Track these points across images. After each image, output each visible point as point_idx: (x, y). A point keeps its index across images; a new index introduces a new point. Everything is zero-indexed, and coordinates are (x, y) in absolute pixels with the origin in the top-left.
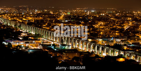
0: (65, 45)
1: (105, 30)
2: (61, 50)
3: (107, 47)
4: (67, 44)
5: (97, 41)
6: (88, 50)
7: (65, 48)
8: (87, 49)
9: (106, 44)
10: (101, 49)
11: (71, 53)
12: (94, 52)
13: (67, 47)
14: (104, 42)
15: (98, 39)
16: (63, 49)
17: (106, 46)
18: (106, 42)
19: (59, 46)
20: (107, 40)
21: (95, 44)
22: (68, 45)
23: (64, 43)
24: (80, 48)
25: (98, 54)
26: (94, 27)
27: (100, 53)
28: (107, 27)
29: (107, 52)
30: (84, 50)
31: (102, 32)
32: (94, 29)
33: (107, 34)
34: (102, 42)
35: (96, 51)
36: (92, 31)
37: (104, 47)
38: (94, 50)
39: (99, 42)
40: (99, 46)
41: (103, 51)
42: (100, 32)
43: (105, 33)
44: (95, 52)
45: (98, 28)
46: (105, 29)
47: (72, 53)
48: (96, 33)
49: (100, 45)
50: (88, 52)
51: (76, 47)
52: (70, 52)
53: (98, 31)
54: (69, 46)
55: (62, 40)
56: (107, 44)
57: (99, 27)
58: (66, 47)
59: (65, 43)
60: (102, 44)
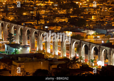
0: (16, 46)
1: (101, 12)
2: (9, 56)
3: (107, 48)
4: (21, 43)
5: (85, 36)
6: (65, 56)
7: (16, 51)
8: (63, 52)
9: (103, 42)
10: (92, 51)
11: (30, 61)
12: (78, 59)
13: (21, 48)
14: (98, 37)
15: (86, 31)
16: (12, 53)
17: (105, 45)
18: (103, 36)
19: (4, 47)
20: (105, 32)
21: (80, 42)
22: (23, 44)
23: (14, 41)
24: (49, 51)
25: (88, 63)
26: (78, 5)
27: (92, 61)
28: (105, 6)
29: (106, 58)
30: (57, 54)
31: (93, 15)
32: (78, 11)
33: (104, 20)
34: (96, 38)
35: (83, 56)
36: (74, 13)
37: (100, 47)
38: (78, 55)
39: (89, 36)
40: (90, 45)
41: (97, 56)
42: (90, 15)
43: (102, 18)
44: (81, 58)
45: (85, 8)
46: (101, 9)
47: (33, 61)
48: (82, 17)
49: (90, 43)
50: (66, 59)
51: (39, 50)
52: (29, 59)
53: (86, 15)
54: (25, 47)
55: (10, 35)
56: (106, 42)
57: (88, 5)
58: (20, 50)
59: (17, 41)
60: (96, 42)
